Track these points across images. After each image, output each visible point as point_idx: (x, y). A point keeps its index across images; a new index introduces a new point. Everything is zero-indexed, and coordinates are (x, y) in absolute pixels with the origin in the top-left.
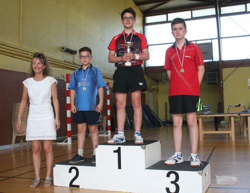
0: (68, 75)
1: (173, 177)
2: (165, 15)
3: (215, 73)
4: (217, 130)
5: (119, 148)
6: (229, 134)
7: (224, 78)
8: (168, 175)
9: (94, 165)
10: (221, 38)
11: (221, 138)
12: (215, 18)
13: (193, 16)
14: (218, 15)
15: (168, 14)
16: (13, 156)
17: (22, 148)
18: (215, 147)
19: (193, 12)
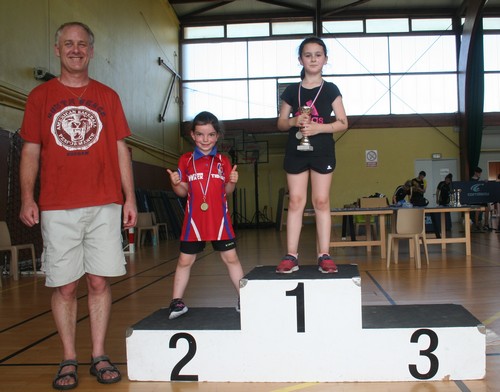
1: (424, 341)
2: (222, 27)
5: (301, 286)
8: (414, 339)
13: (274, 33)
15: (228, 26)
19: (273, 24)
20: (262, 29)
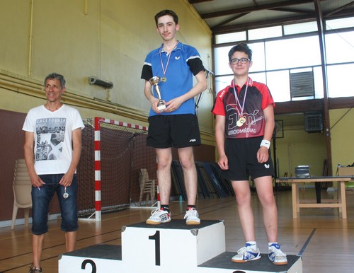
0: (97, 119)
2: (245, 32)
3: (318, 117)
4: (319, 202)
5: (158, 232)
6: (338, 208)
7: (332, 123)
9: (120, 258)
10: (327, 65)
11: (327, 215)
12: (318, 36)
13: (285, 34)
14: (321, 32)
15: (249, 31)
16: (13, 237)
17: (27, 225)
18: (315, 229)
19: (285, 27)
20: (275, 31)
